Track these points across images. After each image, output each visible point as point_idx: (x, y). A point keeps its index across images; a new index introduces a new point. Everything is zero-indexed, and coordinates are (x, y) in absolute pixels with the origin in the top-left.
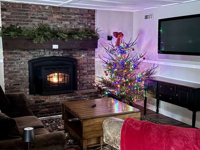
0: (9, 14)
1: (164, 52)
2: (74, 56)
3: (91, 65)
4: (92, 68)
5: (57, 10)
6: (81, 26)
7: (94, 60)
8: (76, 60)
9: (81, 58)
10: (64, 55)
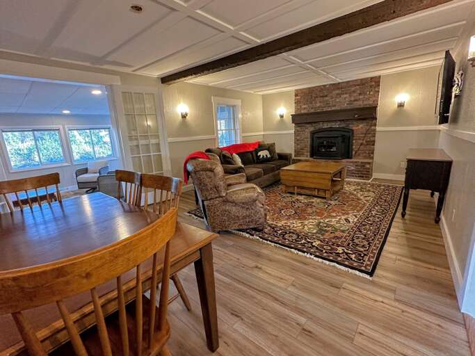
0: (300, 97)
2: (351, 126)
3: (370, 135)
4: (372, 139)
5: (336, 86)
6: (361, 97)
7: (375, 130)
8: (353, 130)
9: (359, 128)
10: (341, 126)
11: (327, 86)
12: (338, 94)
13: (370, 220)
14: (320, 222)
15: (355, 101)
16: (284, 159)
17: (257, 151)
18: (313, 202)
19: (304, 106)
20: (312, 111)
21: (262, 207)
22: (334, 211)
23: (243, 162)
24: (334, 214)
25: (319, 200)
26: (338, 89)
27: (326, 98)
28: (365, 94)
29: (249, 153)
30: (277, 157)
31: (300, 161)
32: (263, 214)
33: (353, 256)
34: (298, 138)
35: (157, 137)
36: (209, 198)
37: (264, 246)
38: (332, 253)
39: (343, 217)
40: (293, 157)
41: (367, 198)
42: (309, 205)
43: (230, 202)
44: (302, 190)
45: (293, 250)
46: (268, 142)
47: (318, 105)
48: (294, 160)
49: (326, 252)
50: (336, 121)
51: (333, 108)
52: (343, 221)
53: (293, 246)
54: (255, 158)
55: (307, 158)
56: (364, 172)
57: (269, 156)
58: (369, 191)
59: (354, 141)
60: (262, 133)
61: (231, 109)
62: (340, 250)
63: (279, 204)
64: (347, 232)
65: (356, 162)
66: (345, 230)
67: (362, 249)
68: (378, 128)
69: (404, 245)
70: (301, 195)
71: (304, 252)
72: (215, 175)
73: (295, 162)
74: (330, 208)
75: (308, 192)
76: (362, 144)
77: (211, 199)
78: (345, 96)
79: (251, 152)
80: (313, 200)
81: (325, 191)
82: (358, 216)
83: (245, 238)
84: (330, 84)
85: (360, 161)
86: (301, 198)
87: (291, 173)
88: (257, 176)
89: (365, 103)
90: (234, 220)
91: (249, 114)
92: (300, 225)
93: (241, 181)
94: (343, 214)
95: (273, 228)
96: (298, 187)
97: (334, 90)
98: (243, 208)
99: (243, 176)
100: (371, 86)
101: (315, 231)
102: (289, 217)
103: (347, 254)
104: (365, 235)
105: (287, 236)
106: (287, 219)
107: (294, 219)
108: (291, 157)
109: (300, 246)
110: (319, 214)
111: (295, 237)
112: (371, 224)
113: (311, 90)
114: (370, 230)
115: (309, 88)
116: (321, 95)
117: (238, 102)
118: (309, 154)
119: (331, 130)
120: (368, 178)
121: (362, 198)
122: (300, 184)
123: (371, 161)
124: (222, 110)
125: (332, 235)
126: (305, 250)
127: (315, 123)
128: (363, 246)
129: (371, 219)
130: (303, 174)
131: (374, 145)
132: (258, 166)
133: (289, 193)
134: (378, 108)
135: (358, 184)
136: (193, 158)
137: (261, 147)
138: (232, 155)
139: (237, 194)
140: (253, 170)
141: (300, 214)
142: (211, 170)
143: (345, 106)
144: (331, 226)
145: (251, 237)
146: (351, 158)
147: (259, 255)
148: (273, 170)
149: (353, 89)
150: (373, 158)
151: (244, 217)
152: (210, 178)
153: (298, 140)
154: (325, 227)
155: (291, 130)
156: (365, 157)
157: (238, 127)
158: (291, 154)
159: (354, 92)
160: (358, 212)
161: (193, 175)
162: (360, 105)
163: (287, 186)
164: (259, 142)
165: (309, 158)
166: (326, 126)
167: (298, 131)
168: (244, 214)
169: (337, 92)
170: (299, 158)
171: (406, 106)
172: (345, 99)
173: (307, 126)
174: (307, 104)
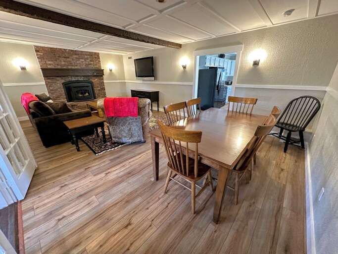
0: (42, 54)
1: (139, 77)
2: (91, 79)
3: (102, 85)
4: (103, 87)
6: (92, 63)
7: (103, 82)
8: (93, 82)
9: (95, 81)
10: (85, 79)
11: (67, 51)
12: (76, 58)
15: (89, 64)
19: (49, 62)
26: (76, 54)
27: (69, 59)
28: (94, 61)
34: (52, 88)
47: (63, 63)
50: (80, 76)
51: (76, 67)
59: (95, 89)
68: (105, 81)
76: (99, 90)
78: (82, 60)
84: (69, 50)
89: (95, 67)
97: (73, 54)
100: (96, 58)
115: (51, 48)
116: (64, 56)
118: (66, 100)
119: (78, 82)
127: (64, 76)
131: (105, 90)
143: (84, 67)
149: (86, 57)
153: (51, 90)
155: (41, 81)
159: (87, 59)
166: (74, 79)
167: (49, 83)
169: (76, 56)
171: (113, 71)
172: (82, 62)
173: (58, 78)
174: (52, 61)
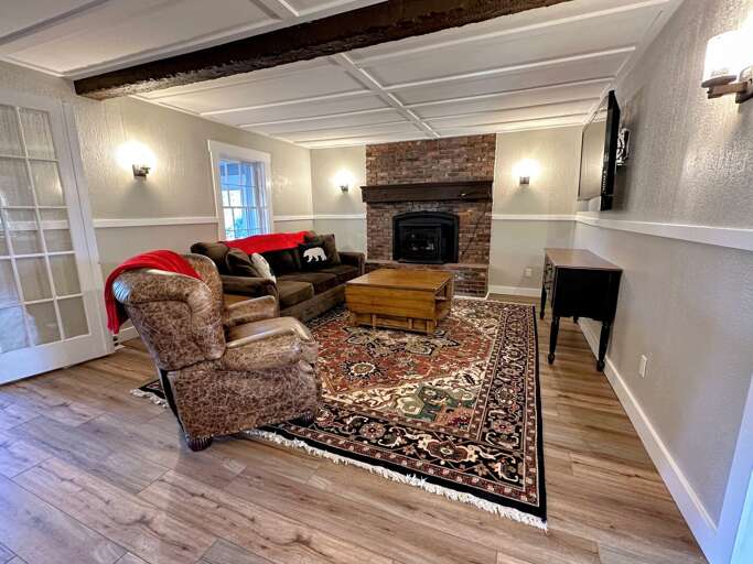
0: (374, 159)
2: (455, 210)
3: (483, 226)
4: (486, 232)
5: (432, 144)
6: (470, 165)
7: (490, 218)
8: (458, 217)
9: (467, 213)
10: (439, 210)
11: (418, 144)
12: (434, 158)
13: (504, 376)
14: (424, 388)
15: (462, 170)
16: (352, 263)
17: (302, 249)
18: (405, 344)
19: (382, 174)
20: (396, 182)
21: (310, 373)
22: (444, 360)
23: (274, 271)
24: (445, 367)
25: (415, 339)
26: (435, 149)
27: (417, 163)
28: (475, 160)
29: (286, 253)
30: (339, 259)
31: (377, 266)
32: (314, 386)
33: (498, 467)
34: (374, 227)
35: (63, 214)
36: (179, 364)
37: (317, 465)
38: (457, 465)
39: (462, 372)
40: (366, 260)
41: (489, 328)
42: (400, 350)
43: (235, 370)
44: (384, 320)
45: (379, 469)
46: (322, 232)
47: (404, 173)
48: (367, 264)
49: (447, 465)
50: (433, 201)
51: (428, 181)
52: (464, 380)
53: (378, 456)
54: (298, 260)
55: (389, 262)
56: (477, 285)
57: (324, 258)
58: (489, 316)
59: (460, 235)
60: (312, 217)
61: (252, 168)
62: (471, 453)
63: (346, 352)
64: (474, 405)
65: (465, 269)
66: (469, 402)
67: (509, 446)
68: (495, 216)
69: (572, 424)
70: (384, 329)
71: (404, 471)
72: (191, 310)
73: (370, 268)
74: (436, 353)
75: (396, 324)
76: (471, 240)
77: (185, 367)
78: (445, 161)
79: (291, 251)
80: (405, 340)
81: (424, 322)
82: (485, 368)
83: (273, 446)
84: (423, 141)
85: (470, 266)
86: (384, 335)
87: (365, 290)
88: (302, 296)
89: (476, 174)
90: (245, 408)
91: (286, 181)
92: (388, 396)
93: (265, 313)
94: (461, 365)
95: (336, 412)
96: (379, 316)
97: (428, 150)
98: (267, 379)
99: (271, 301)
100: (483, 149)
101: (417, 411)
102: (367, 381)
103: (486, 462)
104: (505, 410)
105: (364, 430)
106: (362, 386)
107: (376, 383)
108: (362, 259)
109: (393, 456)
110: (420, 369)
111: (381, 430)
112: (509, 383)
113: (392, 149)
114: (510, 397)
115: (389, 144)
116: (410, 157)
117: (265, 158)
118: (391, 254)
119: (426, 215)
120: (483, 294)
121: (481, 329)
122: (383, 311)
123: (484, 266)
124: (232, 169)
125: (451, 417)
126: (404, 463)
127: (400, 202)
128: (510, 439)
129: (505, 371)
130: (386, 292)
131: (489, 241)
132: (304, 276)
133: (361, 326)
134: (494, 184)
135: (471, 304)
136: (133, 267)
137: (309, 241)
138: (250, 257)
139: (251, 350)
140: (293, 286)
141: (386, 373)
142: (181, 299)
143: (446, 177)
144: (445, 394)
145: (288, 443)
146: (457, 262)
147: (305, 497)
148: (331, 283)
149: (457, 151)
150: (487, 262)
151: (271, 400)
152: (180, 317)
154: (435, 398)
155: (361, 212)
156: (477, 261)
157: (264, 202)
158: (362, 255)
159: (459, 156)
160: (483, 357)
161: (131, 310)
162: (468, 178)
163: (359, 315)
164: (305, 232)
165: (391, 261)
166: (418, 208)
167: (373, 215)
168: (271, 393)
169: (433, 153)
170: (375, 261)
171: (532, 182)
172: (445, 166)
173: (387, 207)
174: (386, 171)
